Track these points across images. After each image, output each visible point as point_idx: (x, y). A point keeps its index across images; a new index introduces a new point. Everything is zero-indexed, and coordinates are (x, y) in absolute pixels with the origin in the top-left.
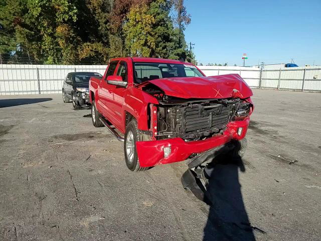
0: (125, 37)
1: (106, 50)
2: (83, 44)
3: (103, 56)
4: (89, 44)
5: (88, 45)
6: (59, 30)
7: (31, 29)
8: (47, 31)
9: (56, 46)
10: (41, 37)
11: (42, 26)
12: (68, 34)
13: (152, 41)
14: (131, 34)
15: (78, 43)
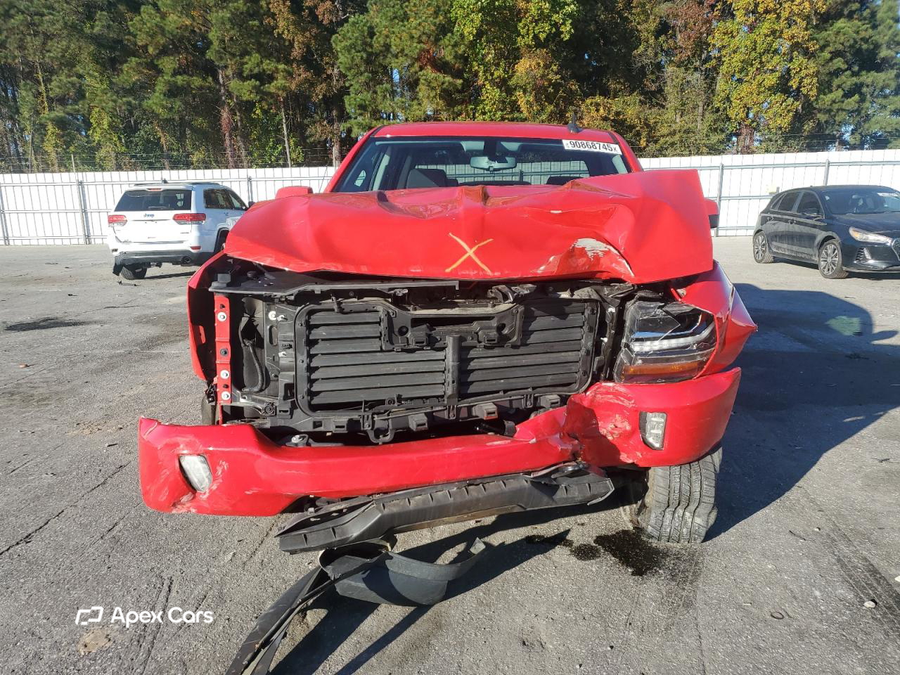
0: (715, 69)
1: (652, 114)
2: (583, 101)
3: (638, 134)
4: (598, 99)
5: (597, 105)
6: (523, 66)
7: (458, 74)
8: (492, 74)
9: (512, 112)
10: (478, 90)
11: (482, 61)
12: (543, 76)
13: (806, 72)
14: (737, 57)
15: (570, 99)
